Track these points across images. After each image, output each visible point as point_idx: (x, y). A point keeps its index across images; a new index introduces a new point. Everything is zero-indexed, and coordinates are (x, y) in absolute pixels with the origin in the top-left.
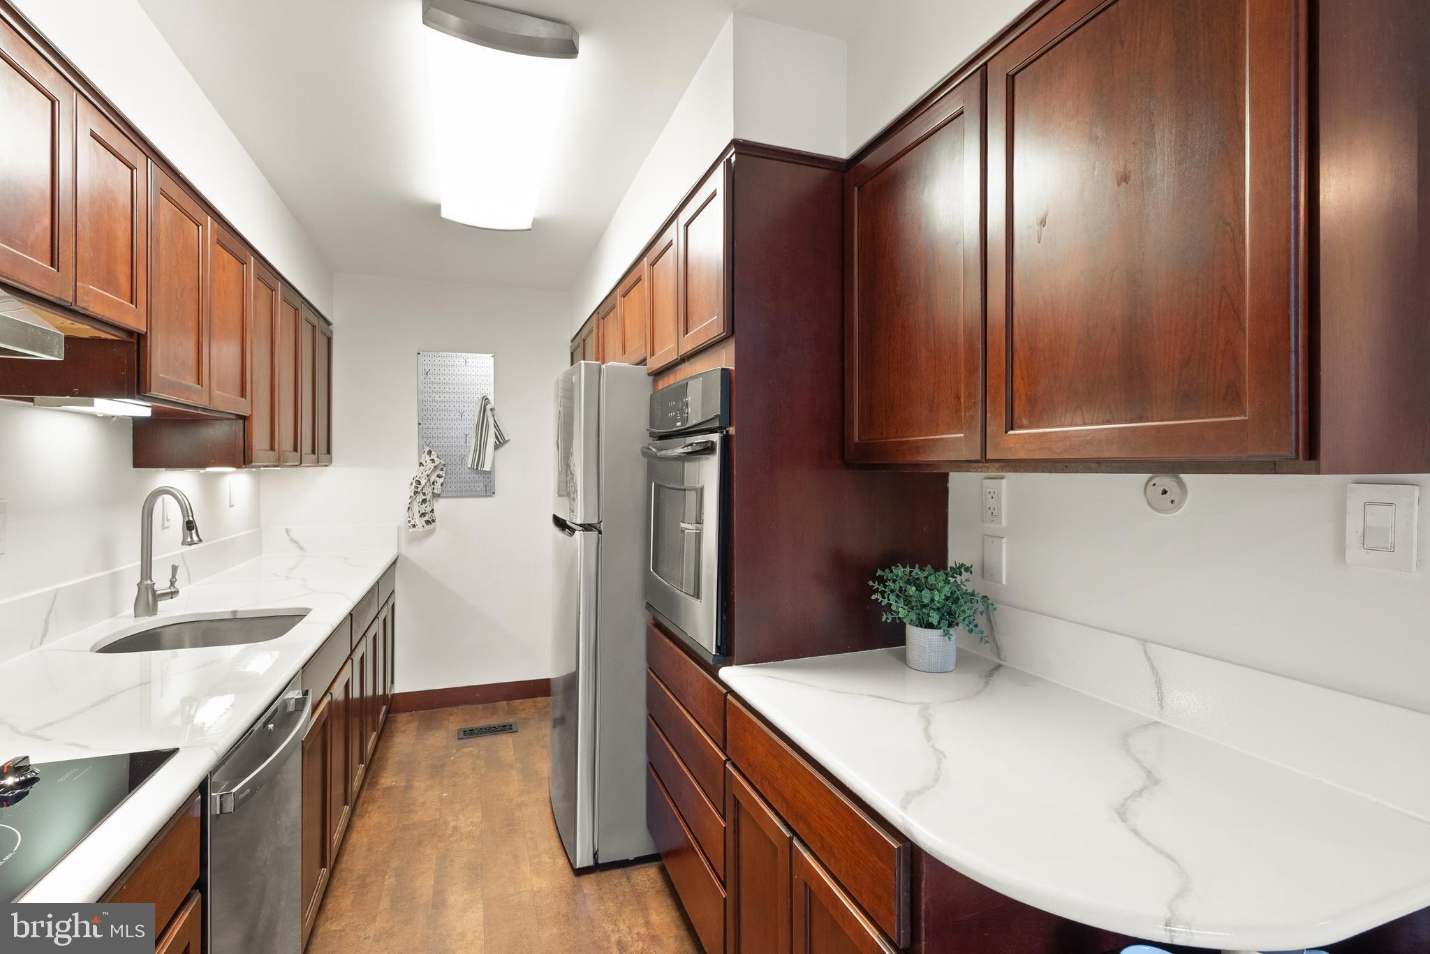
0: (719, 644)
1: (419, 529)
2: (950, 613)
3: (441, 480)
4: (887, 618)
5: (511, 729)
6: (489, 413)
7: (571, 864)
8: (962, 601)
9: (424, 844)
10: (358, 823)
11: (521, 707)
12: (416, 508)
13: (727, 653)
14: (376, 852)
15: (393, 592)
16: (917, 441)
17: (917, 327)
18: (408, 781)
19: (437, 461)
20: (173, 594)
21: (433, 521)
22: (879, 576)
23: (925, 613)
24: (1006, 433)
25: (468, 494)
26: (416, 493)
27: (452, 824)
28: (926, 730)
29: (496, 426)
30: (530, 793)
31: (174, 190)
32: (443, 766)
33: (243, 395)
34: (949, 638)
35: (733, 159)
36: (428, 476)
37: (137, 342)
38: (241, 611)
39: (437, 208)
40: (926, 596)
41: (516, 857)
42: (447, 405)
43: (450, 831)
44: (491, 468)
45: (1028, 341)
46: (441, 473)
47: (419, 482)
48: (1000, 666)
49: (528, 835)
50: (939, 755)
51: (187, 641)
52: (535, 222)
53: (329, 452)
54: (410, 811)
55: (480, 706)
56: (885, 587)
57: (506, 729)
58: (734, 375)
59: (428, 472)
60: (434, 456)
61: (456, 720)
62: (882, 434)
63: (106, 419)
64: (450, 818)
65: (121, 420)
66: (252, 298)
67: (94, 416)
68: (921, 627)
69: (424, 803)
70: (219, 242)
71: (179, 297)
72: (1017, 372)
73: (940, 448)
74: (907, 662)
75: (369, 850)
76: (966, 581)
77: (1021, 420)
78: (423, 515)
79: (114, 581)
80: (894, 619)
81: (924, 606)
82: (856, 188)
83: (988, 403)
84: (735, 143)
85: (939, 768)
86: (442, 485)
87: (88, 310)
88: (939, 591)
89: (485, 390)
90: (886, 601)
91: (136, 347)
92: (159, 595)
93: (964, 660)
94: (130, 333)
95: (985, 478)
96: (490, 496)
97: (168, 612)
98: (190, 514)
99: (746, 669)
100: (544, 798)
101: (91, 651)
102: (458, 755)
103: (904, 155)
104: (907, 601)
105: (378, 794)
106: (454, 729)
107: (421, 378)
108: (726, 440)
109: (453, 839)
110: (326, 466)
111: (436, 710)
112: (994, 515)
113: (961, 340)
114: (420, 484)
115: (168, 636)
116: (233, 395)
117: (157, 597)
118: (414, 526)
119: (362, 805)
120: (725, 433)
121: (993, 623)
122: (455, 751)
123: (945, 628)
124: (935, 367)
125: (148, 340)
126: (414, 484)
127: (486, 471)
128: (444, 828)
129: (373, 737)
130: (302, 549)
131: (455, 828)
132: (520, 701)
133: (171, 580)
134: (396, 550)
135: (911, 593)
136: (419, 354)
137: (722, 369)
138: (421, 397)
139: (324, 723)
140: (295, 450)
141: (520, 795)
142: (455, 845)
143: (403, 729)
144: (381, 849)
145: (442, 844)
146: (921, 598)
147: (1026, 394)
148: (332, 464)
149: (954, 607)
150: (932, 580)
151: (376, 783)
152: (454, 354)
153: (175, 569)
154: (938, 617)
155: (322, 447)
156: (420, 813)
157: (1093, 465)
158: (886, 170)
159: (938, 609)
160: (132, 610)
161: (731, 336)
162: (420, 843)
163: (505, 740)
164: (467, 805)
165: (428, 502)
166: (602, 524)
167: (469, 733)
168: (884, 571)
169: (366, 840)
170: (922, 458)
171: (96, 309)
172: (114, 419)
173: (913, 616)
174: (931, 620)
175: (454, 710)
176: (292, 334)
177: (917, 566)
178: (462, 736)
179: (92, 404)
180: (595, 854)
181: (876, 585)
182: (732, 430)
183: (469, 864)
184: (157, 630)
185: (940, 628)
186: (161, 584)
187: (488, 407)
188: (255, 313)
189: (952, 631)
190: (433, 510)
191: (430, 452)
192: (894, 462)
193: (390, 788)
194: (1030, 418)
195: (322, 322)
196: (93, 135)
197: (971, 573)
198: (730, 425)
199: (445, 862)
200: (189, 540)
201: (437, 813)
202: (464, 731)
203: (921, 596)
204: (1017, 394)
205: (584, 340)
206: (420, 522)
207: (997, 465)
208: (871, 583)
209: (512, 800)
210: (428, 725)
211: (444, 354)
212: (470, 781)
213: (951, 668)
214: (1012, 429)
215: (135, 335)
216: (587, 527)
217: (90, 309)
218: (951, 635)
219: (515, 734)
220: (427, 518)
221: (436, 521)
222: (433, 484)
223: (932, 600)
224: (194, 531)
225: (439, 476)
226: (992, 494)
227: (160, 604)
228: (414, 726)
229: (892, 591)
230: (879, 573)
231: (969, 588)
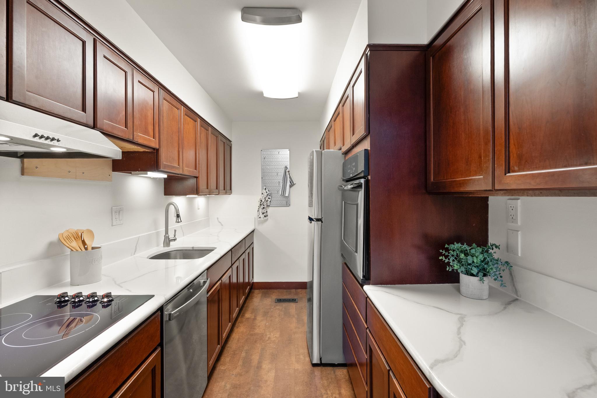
0: (364, 275)
1: (262, 219)
2: (484, 269)
3: (270, 200)
4: (449, 269)
5: (295, 301)
6: (287, 173)
7: (311, 361)
8: (490, 263)
9: (257, 342)
10: (236, 330)
11: (300, 293)
12: (261, 210)
13: (367, 279)
14: (240, 342)
15: (253, 243)
16: (460, 180)
17: (460, 122)
18: (255, 317)
19: (268, 192)
20: (175, 240)
21: (267, 216)
22: (446, 248)
23: (470, 268)
24: (505, 174)
25: (280, 206)
26: (261, 205)
27: (268, 336)
28: (459, 329)
29: (290, 177)
30: (299, 328)
31: (168, 97)
32: (268, 312)
33: (196, 169)
34: (483, 282)
35: (369, 53)
36: (265, 198)
37: (156, 152)
38: (195, 247)
39: (262, 93)
40: (470, 259)
41: (290, 354)
42: (272, 170)
43: (267, 339)
44: (289, 195)
45: (517, 124)
46: (270, 197)
47: (262, 200)
48: (517, 299)
49: (296, 346)
50: (462, 343)
51: (178, 256)
52: (299, 93)
53: (231, 189)
54: (254, 329)
55: (285, 290)
56: (449, 253)
57: (294, 301)
58: (370, 152)
59: (265, 197)
60: (267, 191)
61: (275, 295)
62: (444, 177)
63: (154, 179)
64: (268, 333)
65: (160, 179)
66: (199, 134)
67: (150, 178)
68: (468, 275)
69: (259, 326)
70: (186, 115)
71: (171, 135)
72: (512, 141)
73: (471, 183)
74: (461, 293)
75: (238, 341)
76: (494, 253)
77: (514, 168)
78: (263, 213)
79: (158, 234)
80: (453, 270)
81: (470, 264)
82: (431, 58)
83: (495, 159)
84: (369, 46)
85: (459, 350)
86: (270, 202)
87: (138, 142)
88: (477, 257)
89: (286, 164)
90: (447, 261)
91: (156, 154)
92: (171, 240)
93: (492, 294)
94: (154, 149)
95: (509, 199)
96: (288, 206)
97: (174, 246)
98: (178, 212)
99: (378, 287)
100: (304, 331)
101: (147, 258)
102: (274, 309)
103: (453, 37)
104: (460, 261)
105: (244, 320)
106: (274, 298)
107: (263, 160)
108: (367, 182)
109: (268, 342)
110: (230, 194)
111: (268, 290)
112: (514, 219)
113: (481, 127)
114: (262, 201)
115: (173, 254)
116: (192, 169)
117: (170, 241)
118: (260, 218)
119: (238, 323)
120: (367, 179)
121: (513, 276)
122: (273, 307)
123: (481, 276)
124: (469, 142)
125: (160, 151)
126: (260, 201)
127: (287, 196)
128: (265, 337)
129: (243, 298)
130: (222, 225)
131: (269, 338)
132: (301, 290)
133: (174, 235)
134: (254, 227)
135: (462, 258)
136: (262, 151)
137: (365, 149)
138: (263, 167)
139: (218, 290)
140: (217, 189)
141: (295, 329)
142: (268, 345)
143: (256, 296)
144: (242, 341)
145: (263, 343)
146: (467, 260)
147: (517, 153)
148: (232, 194)
149: (486, 266)
150: (473, 251)
151: (244, 315)
152: (274, 150)
153: (175, 231)
154: (477, 271)
155: (228, 188)
156: (258, 330)
157: (557, 192)
158: (445, 46)
159: (478, 266)
160: (163, 245)
161: (368, 134)
162: (256, 342)
163: (293, 305)
164: (275, 329)
165: (265, 209)
166: (323, 219)
167: (279, 301)
168: (449, 245)
169: (237, 337)
170: (462, 189)
171: (140, 141)
172: (158, 179)
173: (463, 269)
174: (472, 272)
175: (275, 291)
176: (216, 146)
177: (465, 244)
178: (277, 301)
179: (147, 174)
180: (321, 359)
181: (444, 252)
182: (369, 177)
183: (272, 353)
184: (170, 252)
185: (478, 277)
186: (171, 236)
187: (287, 170)
188: (200, 139)
189: (485, 278)
190: (267, 211)
191: (265, 189)
192: (449, 191)
193: (248, 318)
194: (519, 166)
195: (228, 142)
196: (139, 82)
197: (499, 249)
198: (369, 175)
199: (264, 351)
200: (178, 221)
201: (264, 331)
202: (278, 300)
203: (467, 259)
204: (512, 154)
205: (324, 141)
206: (262, 216)
207: (502, 192)
208: (441, 251)
209: (292, 330)
210: (265, 295)
211: (271, 150)
212: (277, 320)
213: (485, 298)
214: (509, 172)
215: (156, 149)
216: (318, 220)
217: (139, 141)
218: (484, 281)
219: (297, 303)
220: (264, 215)
221: (268, 216)
222: (267, 201)
223: (473, 262)
224: (179, 218)
225: (269, 198)
226: (512, 208)
227: (171, 243)
228: (260, 295)
229: (453, 256)
230: (446, 246)
231: (496, 256)
